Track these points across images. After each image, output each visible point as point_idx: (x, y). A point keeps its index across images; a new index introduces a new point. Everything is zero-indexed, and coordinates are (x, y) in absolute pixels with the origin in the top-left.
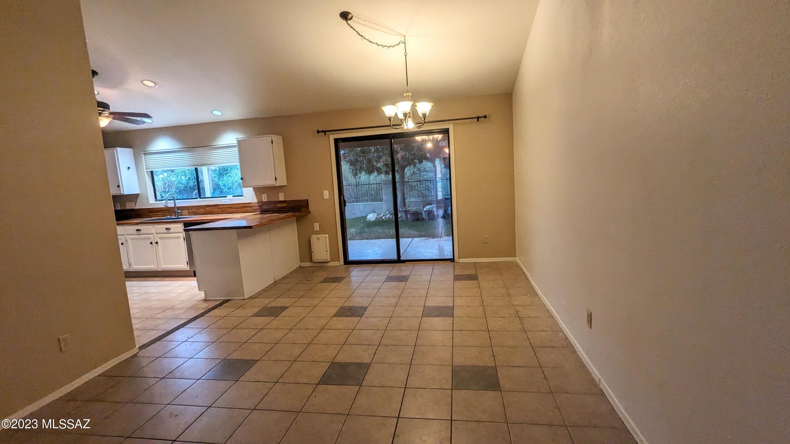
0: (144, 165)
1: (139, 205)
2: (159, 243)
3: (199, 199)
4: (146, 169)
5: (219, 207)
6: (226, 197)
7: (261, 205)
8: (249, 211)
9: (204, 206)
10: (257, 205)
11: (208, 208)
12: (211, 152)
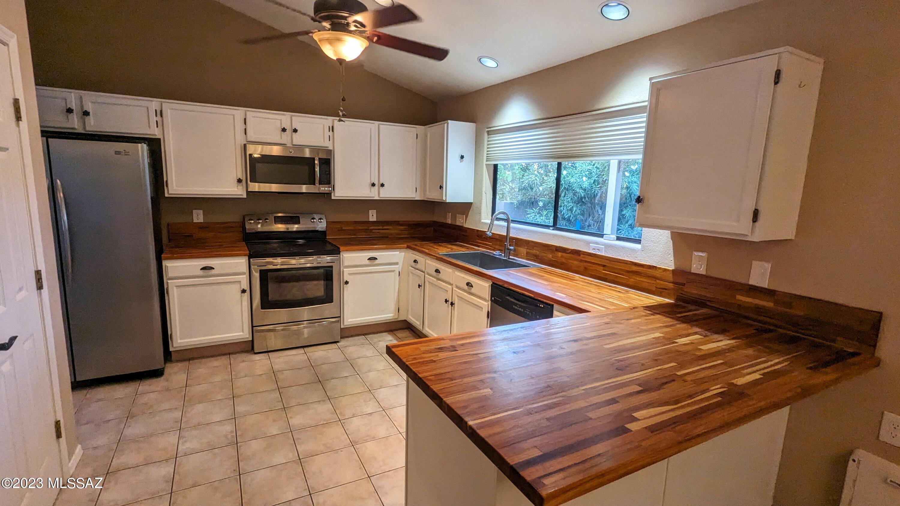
0: (485, 153)
1: (469, 224)
2: (456, 305)
3: (551, 231)
4: (487, 161)
5: (581, 257)
6: (603, 236)
7: (681, 280)
8: (644, 285)
9: (554, 249)
10: (670, 277)
11: (560, 254)
12: (587, 127)
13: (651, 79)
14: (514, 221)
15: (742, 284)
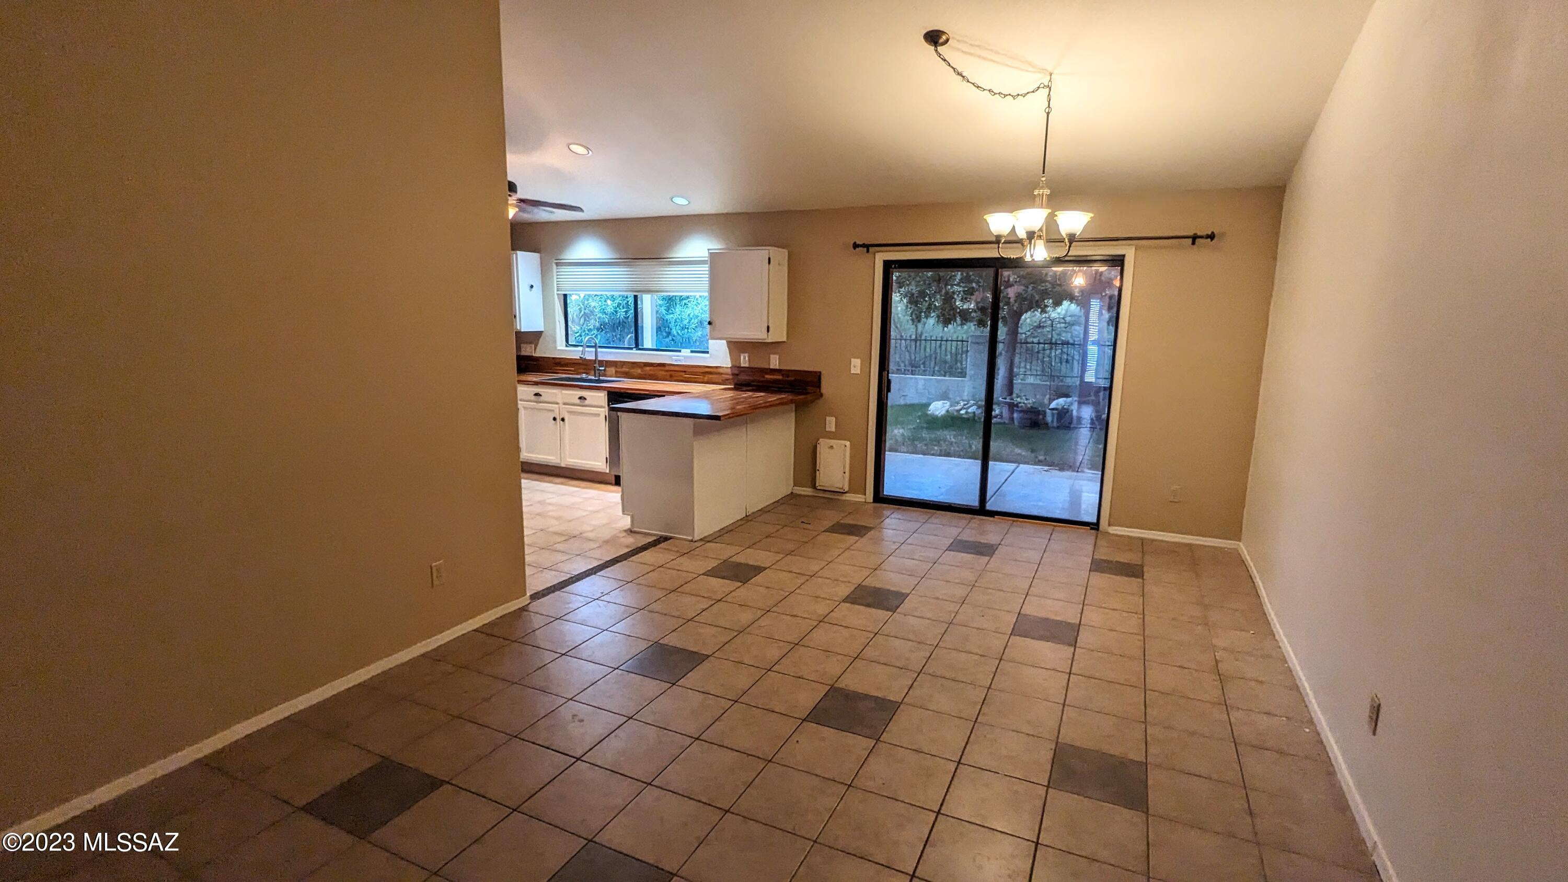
0: (555, 283)
1: (542, 351)
2: (566, 420)
3: (634, 351)
4: (558, 290)
5: (667, 368)
6: (680, 351)
7: (736, 372)
8: (716, 381)
9: (642, 365)
10: (729, 371)
11: (648, 368)
12: (662, 269)
13: (709, 250)
14: (600, 347)
15: (767, 369)
